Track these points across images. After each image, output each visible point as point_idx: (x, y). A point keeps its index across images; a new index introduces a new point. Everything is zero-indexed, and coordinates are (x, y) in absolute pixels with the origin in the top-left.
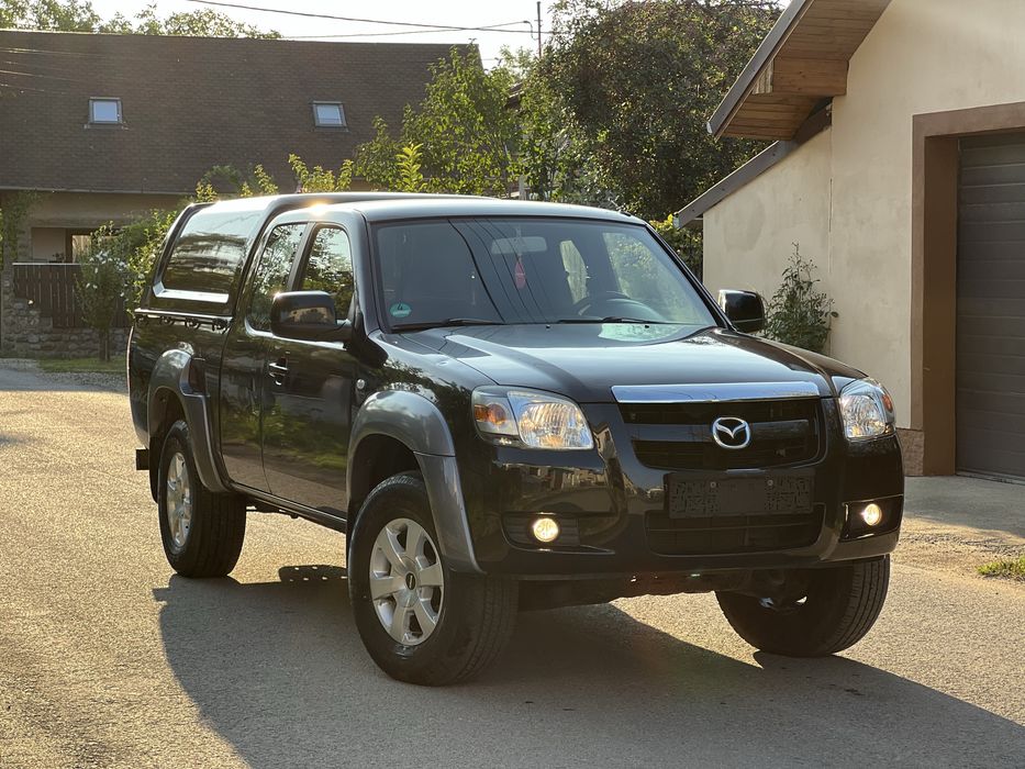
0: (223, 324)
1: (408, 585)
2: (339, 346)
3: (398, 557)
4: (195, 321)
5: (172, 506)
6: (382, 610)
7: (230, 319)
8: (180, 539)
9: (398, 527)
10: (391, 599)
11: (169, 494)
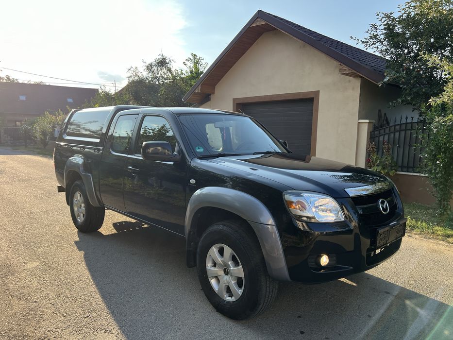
0: (99, 150)
1: (225, 273)
2: (172, 163)
3: (219, 259)
4: (84, 148)
5: (76, 209)
6: (213, 282)
7: (101, 148)
8: (80, 219)
9: (218, 247)
10: (216, 277)
11: (74, 204)
